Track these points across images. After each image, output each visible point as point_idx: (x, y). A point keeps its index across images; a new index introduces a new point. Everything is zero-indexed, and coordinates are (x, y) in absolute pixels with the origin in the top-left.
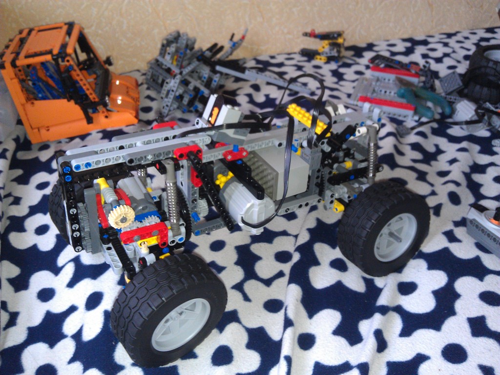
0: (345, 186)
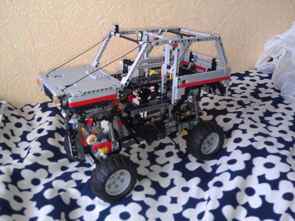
0: (187, 123)
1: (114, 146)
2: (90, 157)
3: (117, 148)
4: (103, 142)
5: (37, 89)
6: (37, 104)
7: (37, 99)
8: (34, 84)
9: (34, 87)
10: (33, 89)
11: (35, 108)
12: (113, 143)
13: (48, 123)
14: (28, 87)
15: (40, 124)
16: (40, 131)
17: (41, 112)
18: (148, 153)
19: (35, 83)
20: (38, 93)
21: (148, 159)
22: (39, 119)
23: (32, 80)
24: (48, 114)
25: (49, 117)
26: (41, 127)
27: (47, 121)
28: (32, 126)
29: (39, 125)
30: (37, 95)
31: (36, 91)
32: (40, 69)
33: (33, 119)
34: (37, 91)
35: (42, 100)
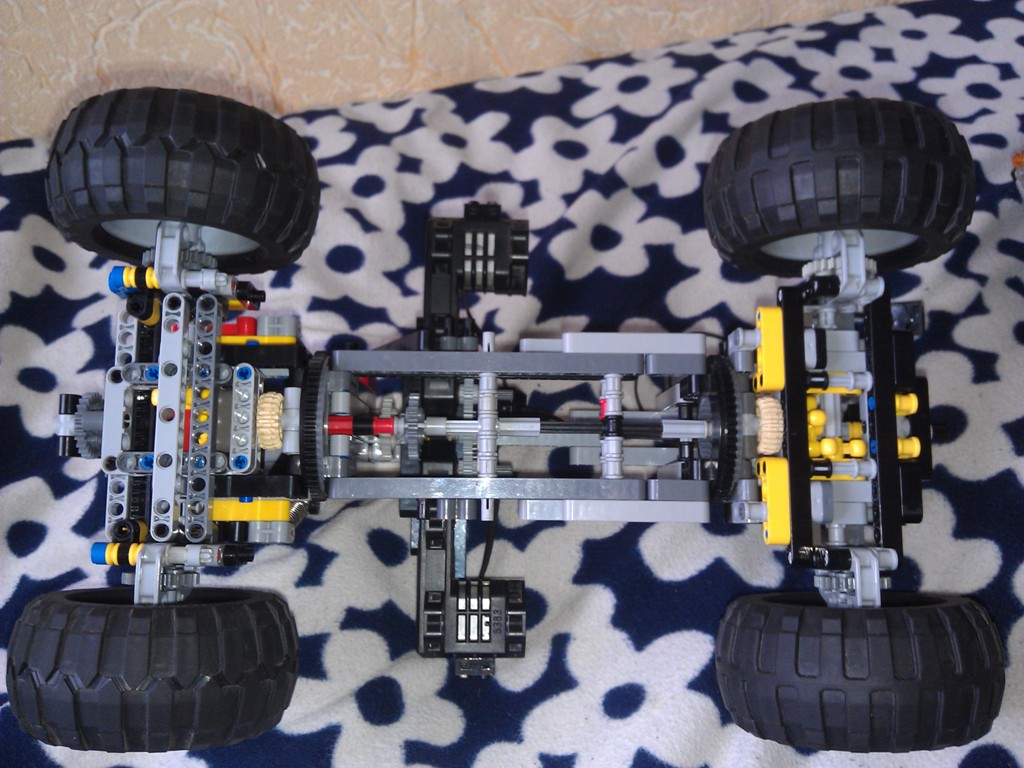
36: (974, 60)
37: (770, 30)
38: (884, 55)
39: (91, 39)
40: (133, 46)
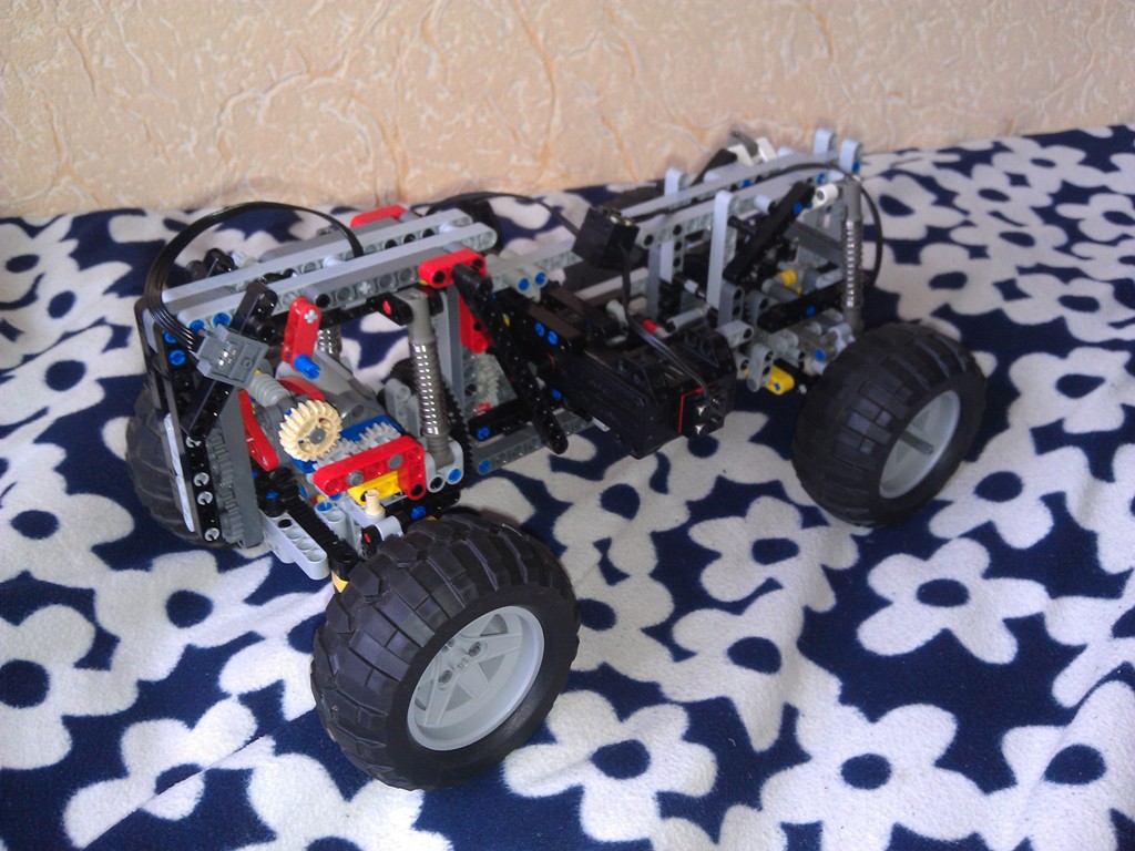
0: (797, 332)
1: (439, 467)
2: (297, 529)
3: (454, 475)
4: (374, 445)
5: (56, 140)
6: (54, 220)
7: (55, 189)
8: (43, 112)
9: (40, 128)
10: (39, 138)
11: (42, 236)
12: (431, 451)
13: (105, 334)
14: (11, 124)
15: (66, 336)
16: (64, 375)
17: (72, 264)
18: (657, 537)
19: (47, 107)
20: (64, 160)
21: (657, 575)
22: (61, 305)
23: (32, 87)
24: (109, 282)
25: (113, 297)
26: (68, 352)
27: (101, 322)
28: (20, 339)
29: (57, 336)
30: (59, 174)
31: (54, 150)
32: (74, 32)
33: (30, 298)
34: (59, 150)
35: (83, 201)
36: (1104, 190)
37: (901, 152)
38: (1018, 180)
39: (218, 110)
40: (261, 121)
